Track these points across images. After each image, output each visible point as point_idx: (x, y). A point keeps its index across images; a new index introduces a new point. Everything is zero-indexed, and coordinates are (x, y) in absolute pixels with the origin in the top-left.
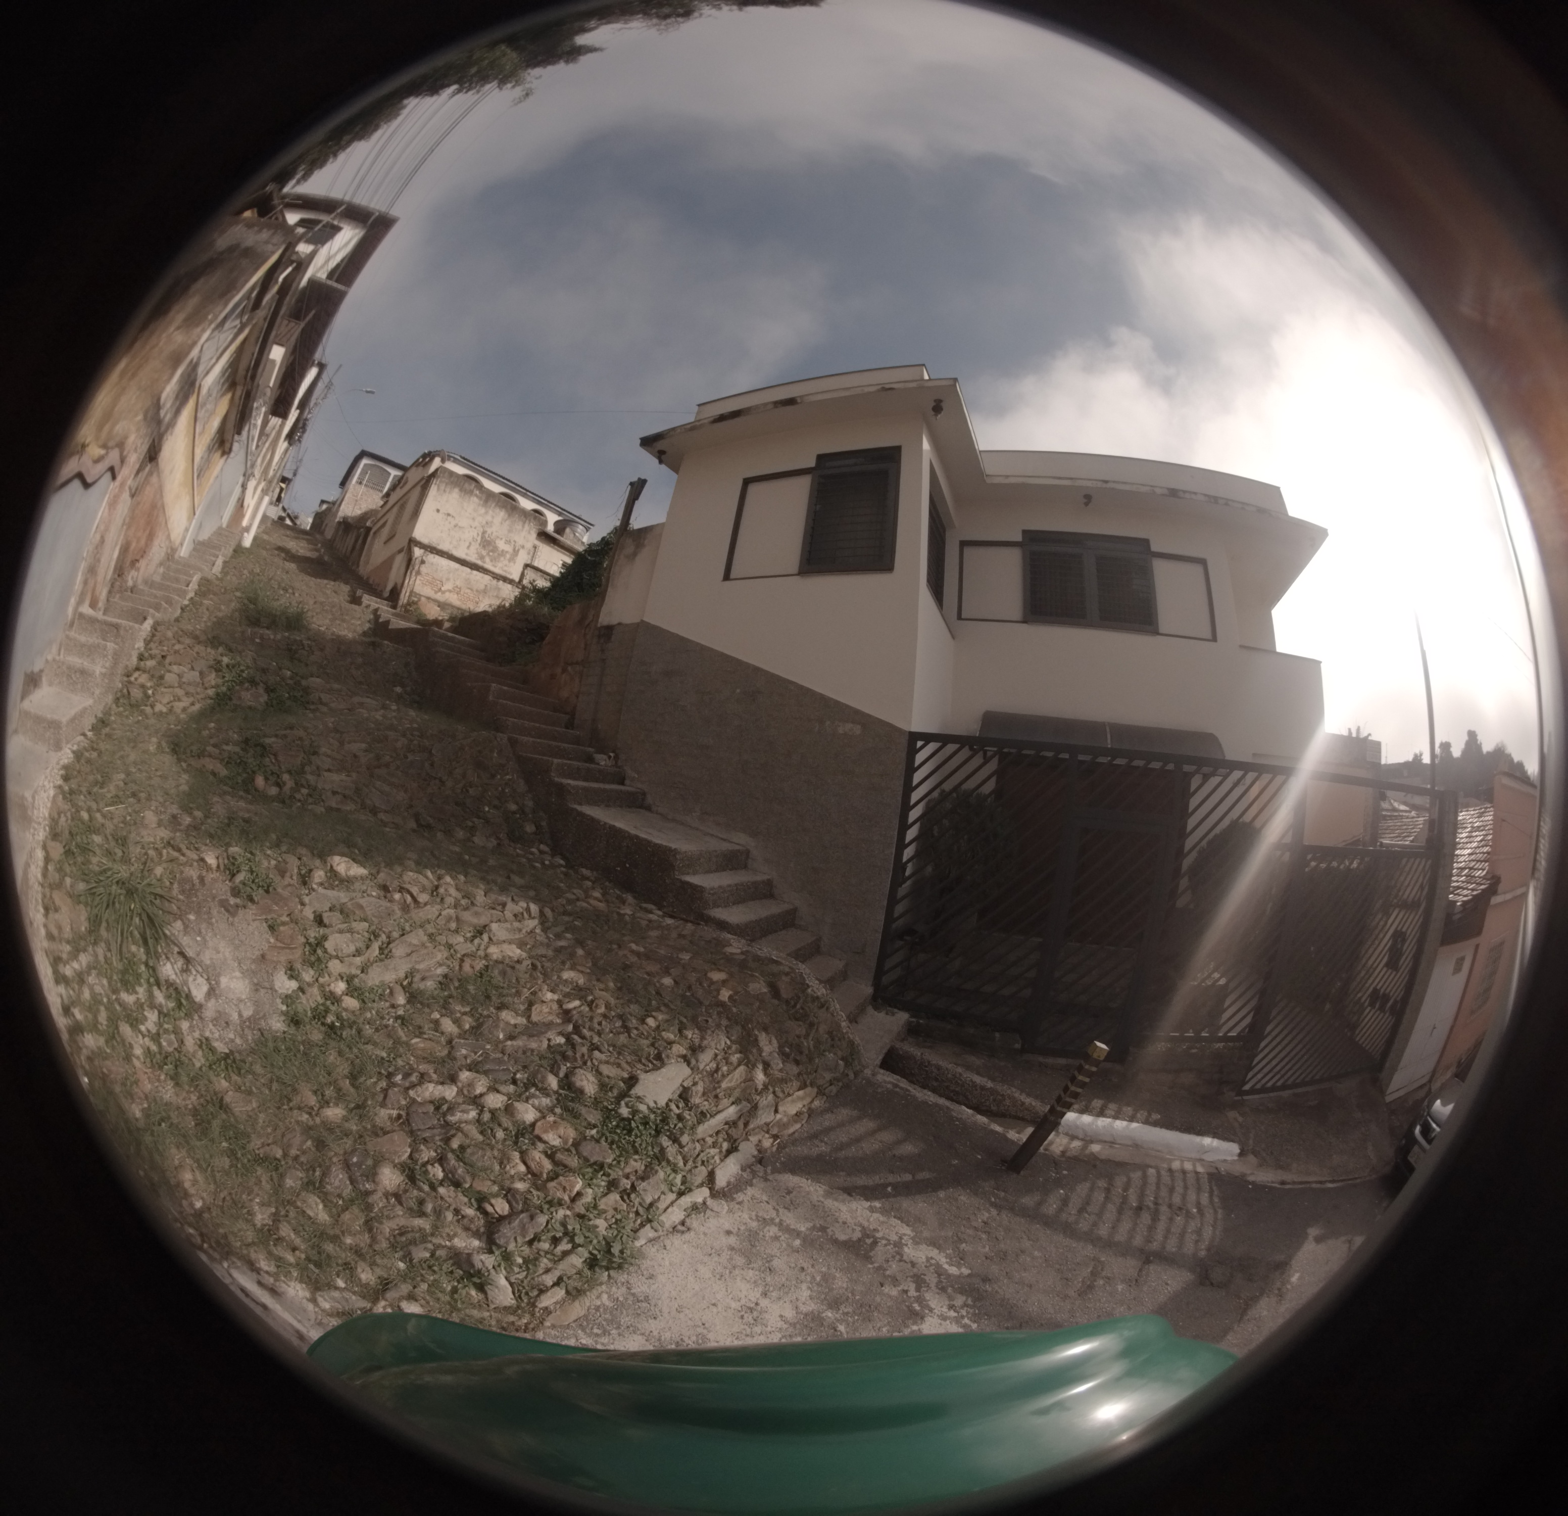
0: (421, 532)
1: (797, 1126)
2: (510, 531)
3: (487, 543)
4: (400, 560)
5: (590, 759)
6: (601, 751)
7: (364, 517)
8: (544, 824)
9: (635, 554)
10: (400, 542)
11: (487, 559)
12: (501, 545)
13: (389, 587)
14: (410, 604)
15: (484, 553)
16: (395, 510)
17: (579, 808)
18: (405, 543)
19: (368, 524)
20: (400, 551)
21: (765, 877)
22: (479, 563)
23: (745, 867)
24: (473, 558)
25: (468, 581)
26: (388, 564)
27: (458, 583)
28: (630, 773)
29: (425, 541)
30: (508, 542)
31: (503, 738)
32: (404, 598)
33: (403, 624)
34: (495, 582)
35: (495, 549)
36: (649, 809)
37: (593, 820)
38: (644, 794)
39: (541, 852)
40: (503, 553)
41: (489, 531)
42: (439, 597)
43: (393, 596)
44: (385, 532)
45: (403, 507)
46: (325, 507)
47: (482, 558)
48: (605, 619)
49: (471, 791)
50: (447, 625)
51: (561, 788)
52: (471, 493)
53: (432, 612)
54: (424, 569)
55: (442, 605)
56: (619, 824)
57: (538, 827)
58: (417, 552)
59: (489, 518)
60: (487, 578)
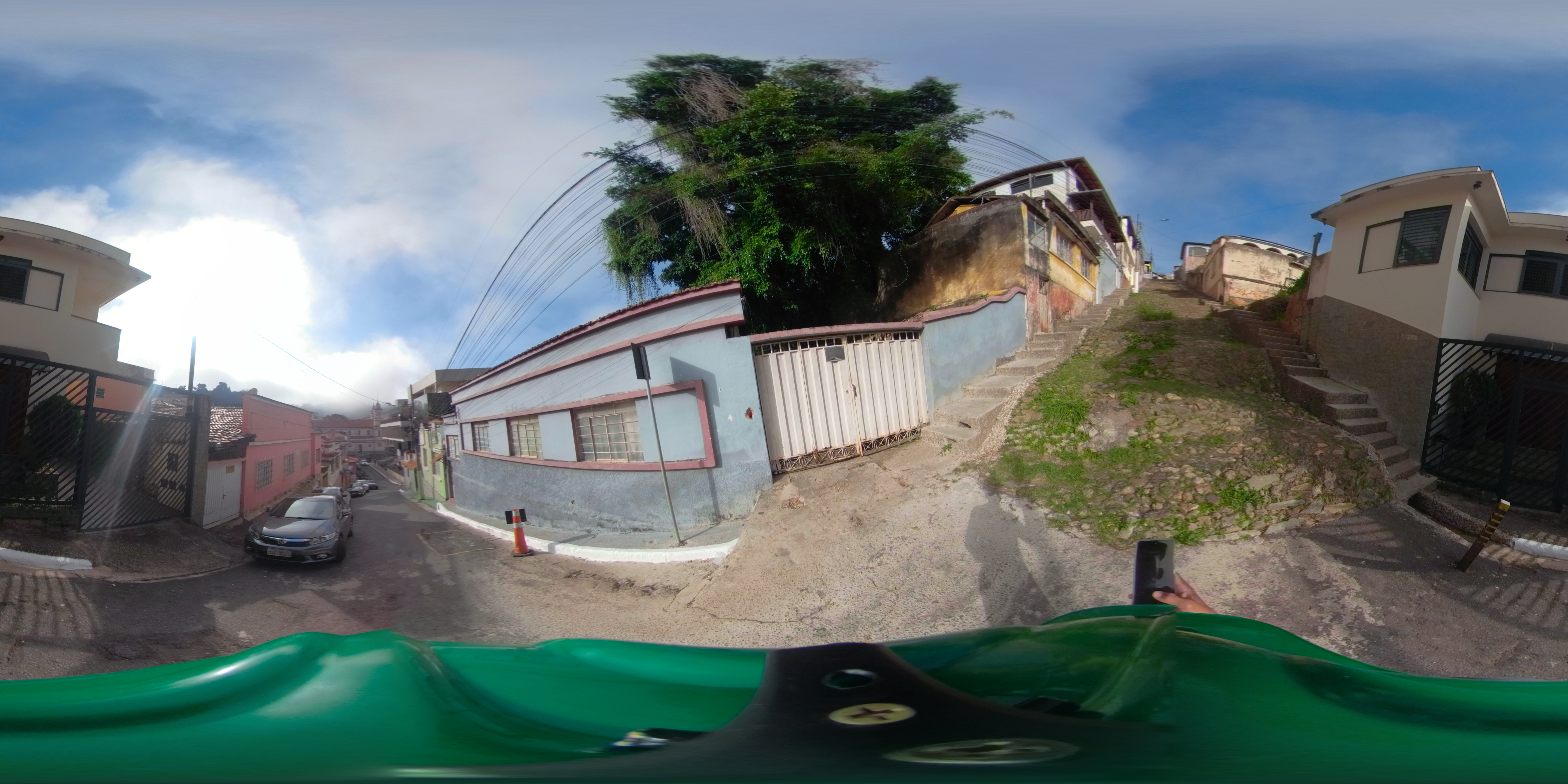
0: (1226, 270)
1: (1332, 519)
2: (1274, 264)
3: (1263, 271)
4: (1220, 284)
5: (1306, 357)
6: (1311, 354)
7: (1198, 269)
8: (1279, 384)
9: (1320, 267)
10: (1217, 277)
11: (1266, 278)
12: (1271, 271)
13: (1219, 296)
14: (1230, 301)
15: (1263, 275)
16: (1212, 264)
17: (1292, 377)
18: (1221, 277)
19: (1201, 272)
20: (1219, 280)
21: (1373, 407)
22: (1262, 280)
23: (1366, 403)
24: (1258, 278)
25: (1258, 288)
26: (1216, 286)
27: (1253, 290)
28: (1322, 362)
29: (1230, 274)
30: (1274, 269)
31: (1264, 350)
32: (1226, 299)
33: (1224, 310)
34: (1272, 287)
35: (1268, 273)
36: (1328, 377)
37: (1297, 381)
38: (1327, 371)
39: (1276, 396)
40: (1273, 275)
41: (1263, 266)
42: (1245, 297)
43: (1221, 300)
44: (1210, 274)
45: (1214, 262)
46: (1178, 268)
47: (1263, 278)
48: (1310, 296)
49: (1245, 372)
50: (1246, 308)
51: (1286, 369)
52: (1247, 251)
53: (1241, 303)
54: (1233, 286)
55: (1245, 300)
56: (1306, 383)
57: (1276, 385)
58: (1228, 280)
59: (1261, 260)
60: (1268, 286)
